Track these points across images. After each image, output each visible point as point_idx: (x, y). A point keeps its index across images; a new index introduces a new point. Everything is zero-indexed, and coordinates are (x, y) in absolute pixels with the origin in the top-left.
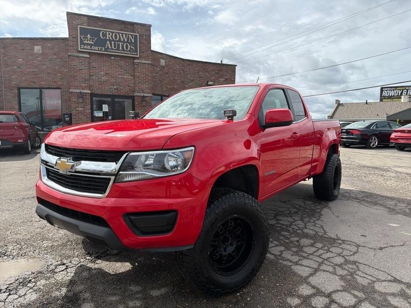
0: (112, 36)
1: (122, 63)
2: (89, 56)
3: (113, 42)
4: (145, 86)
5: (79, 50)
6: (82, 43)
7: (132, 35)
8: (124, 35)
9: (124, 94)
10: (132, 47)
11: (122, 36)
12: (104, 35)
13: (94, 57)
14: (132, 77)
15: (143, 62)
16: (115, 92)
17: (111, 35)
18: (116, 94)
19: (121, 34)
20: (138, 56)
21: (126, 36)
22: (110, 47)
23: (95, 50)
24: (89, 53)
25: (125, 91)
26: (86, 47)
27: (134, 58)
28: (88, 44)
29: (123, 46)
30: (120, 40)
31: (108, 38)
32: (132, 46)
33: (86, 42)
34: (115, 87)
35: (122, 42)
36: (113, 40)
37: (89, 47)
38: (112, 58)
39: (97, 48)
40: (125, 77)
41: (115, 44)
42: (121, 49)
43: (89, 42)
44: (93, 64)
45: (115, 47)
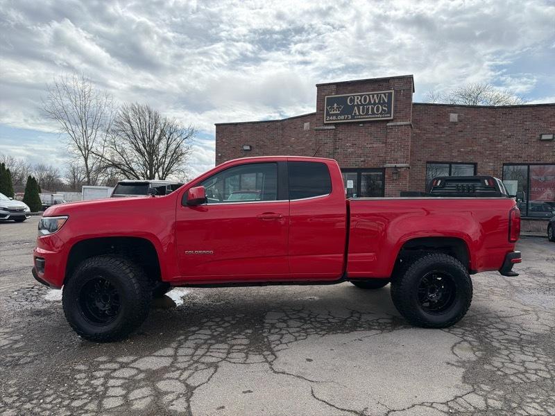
0: (360, 101)
1: (373, 129)
2: (334, 127)
3: (361, 107)
4: (399, 154)
5: (325, 122)
6: (328, 114)
7: (385, 94)
8: (375, 96)
9: (372, 166)
10: (384, 108)
11: (373, 97)
12: (352, 100)
13: (340, 128)
14: (384, 145)
15: (399, 123)
16: (361, 165)
17: (360, 98)
18: (363, 167)
19: (371, 96)
20: (392, 118)
21: (378, 96)
22: (358, 114)
23: (341, 120)
24: (336, 124)
25: (373, 162)
26: (331, 118)
27: (388, 121)
28: (333, 115)
29: (373, 109)
30: (370, 103)
31: (356, 103)
32: (385, 106)
33: (332, 112)
34: (362, 159)
35: (372, 104)
36: (362, 105)
37: (334, 118)
38: (361, 125)
39: (343, 117)
40: (375, 146)
41: (363, 109)
42: (370, 113)
43: (335, 112)
44: (340, 136)
45: (363, 112)
